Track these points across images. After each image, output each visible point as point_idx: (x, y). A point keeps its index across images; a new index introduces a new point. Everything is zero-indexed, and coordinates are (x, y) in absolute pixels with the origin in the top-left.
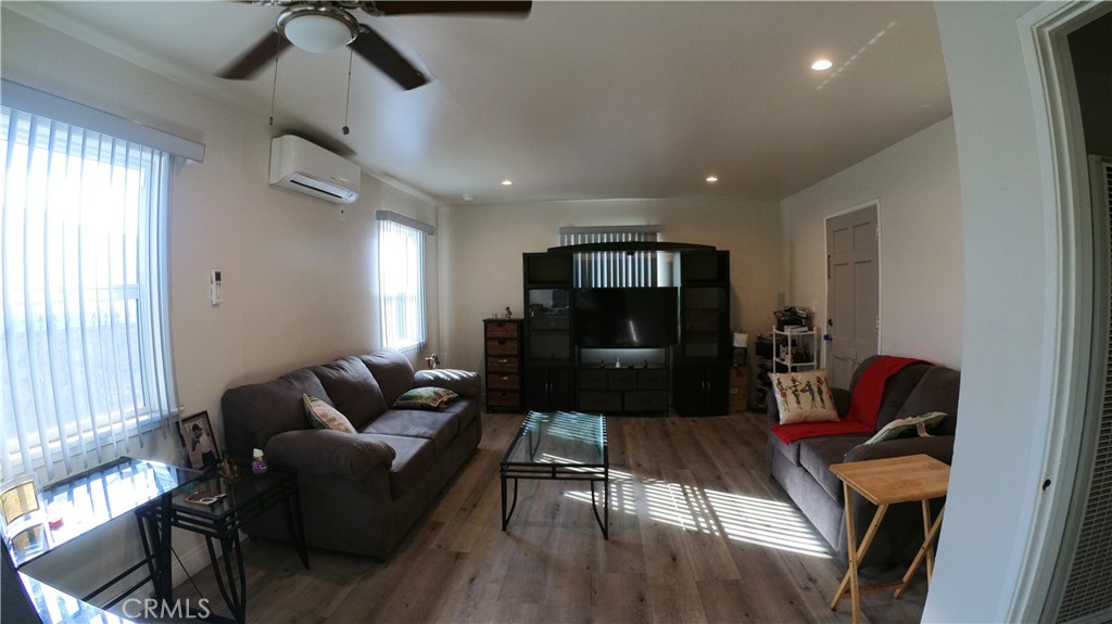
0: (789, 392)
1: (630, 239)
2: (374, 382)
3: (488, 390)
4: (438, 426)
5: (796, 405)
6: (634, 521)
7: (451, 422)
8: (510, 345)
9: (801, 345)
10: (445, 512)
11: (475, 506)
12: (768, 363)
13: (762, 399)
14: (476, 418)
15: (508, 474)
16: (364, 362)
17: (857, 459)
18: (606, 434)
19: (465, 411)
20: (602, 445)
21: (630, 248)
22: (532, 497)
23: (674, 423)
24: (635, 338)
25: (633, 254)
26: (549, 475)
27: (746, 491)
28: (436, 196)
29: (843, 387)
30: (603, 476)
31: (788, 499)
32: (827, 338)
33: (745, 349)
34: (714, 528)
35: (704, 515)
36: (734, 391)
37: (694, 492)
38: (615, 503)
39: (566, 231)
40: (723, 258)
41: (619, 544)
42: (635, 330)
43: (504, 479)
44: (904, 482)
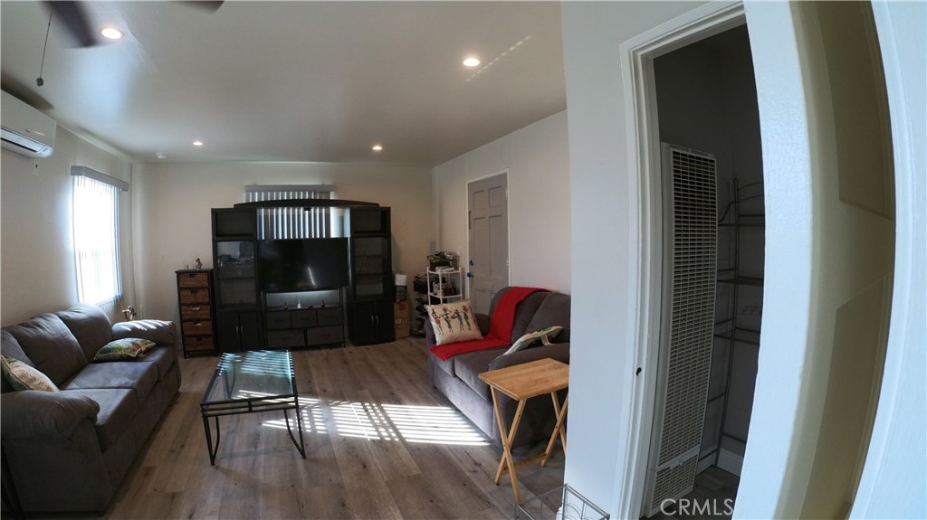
0: (442, 320)
1: (307, 197)
2: (73, 338)
3: (184, 337)
4: (139, 376)
5: (448, 329)
6: (326, 440)
7: (151, 370)
8: (201, 293)
9: (449, 282)
10: (156, 455)
11: (182, 447)
12: (424, 297)
13: (421, 327)
14: (174, 364)
15: (209, 413)
16: (61, 318)
17: (498, 368)
18: (293, 367)
19: (164, 359)
20: (290, 377)
21: (307, 204)
22: (233, 431)
23: (351, 352)
24: (313, 282)
25: (309, 210)
26: (247, 409)
27: (415, 401)
28: (132, 154)
29: (483, 313)
30: (294, 404)
31: (449, 404)
32: (469, 275)
33: (405, 287)
34: (394, 435)
35: (383, 426)
36: (398, 322)
37: (373, 408)
38: (307, 426)
39: (252, 189)
40: (385, 213)
41: (315, 461)
42: (313, 275)
43: (205, 418)
44: (536, 380)
